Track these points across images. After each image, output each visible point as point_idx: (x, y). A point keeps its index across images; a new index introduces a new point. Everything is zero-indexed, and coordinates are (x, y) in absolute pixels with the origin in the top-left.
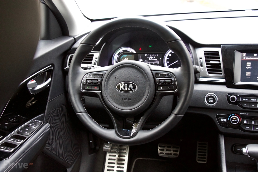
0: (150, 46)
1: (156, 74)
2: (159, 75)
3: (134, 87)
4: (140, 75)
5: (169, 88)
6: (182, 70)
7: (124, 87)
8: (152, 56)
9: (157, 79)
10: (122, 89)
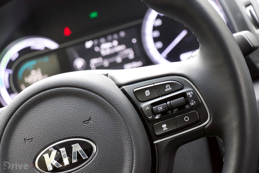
0: (94, 15)
1: (136, 93)
2: (147, 93)
3: (88, 150)
4: (92, 111)
5: (187, 119)
6: (206, 56)
7: (59, 159)
8: (107, 41)
9: (145, 105)
10: (54, 167)
